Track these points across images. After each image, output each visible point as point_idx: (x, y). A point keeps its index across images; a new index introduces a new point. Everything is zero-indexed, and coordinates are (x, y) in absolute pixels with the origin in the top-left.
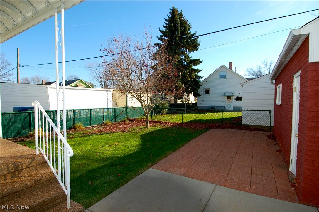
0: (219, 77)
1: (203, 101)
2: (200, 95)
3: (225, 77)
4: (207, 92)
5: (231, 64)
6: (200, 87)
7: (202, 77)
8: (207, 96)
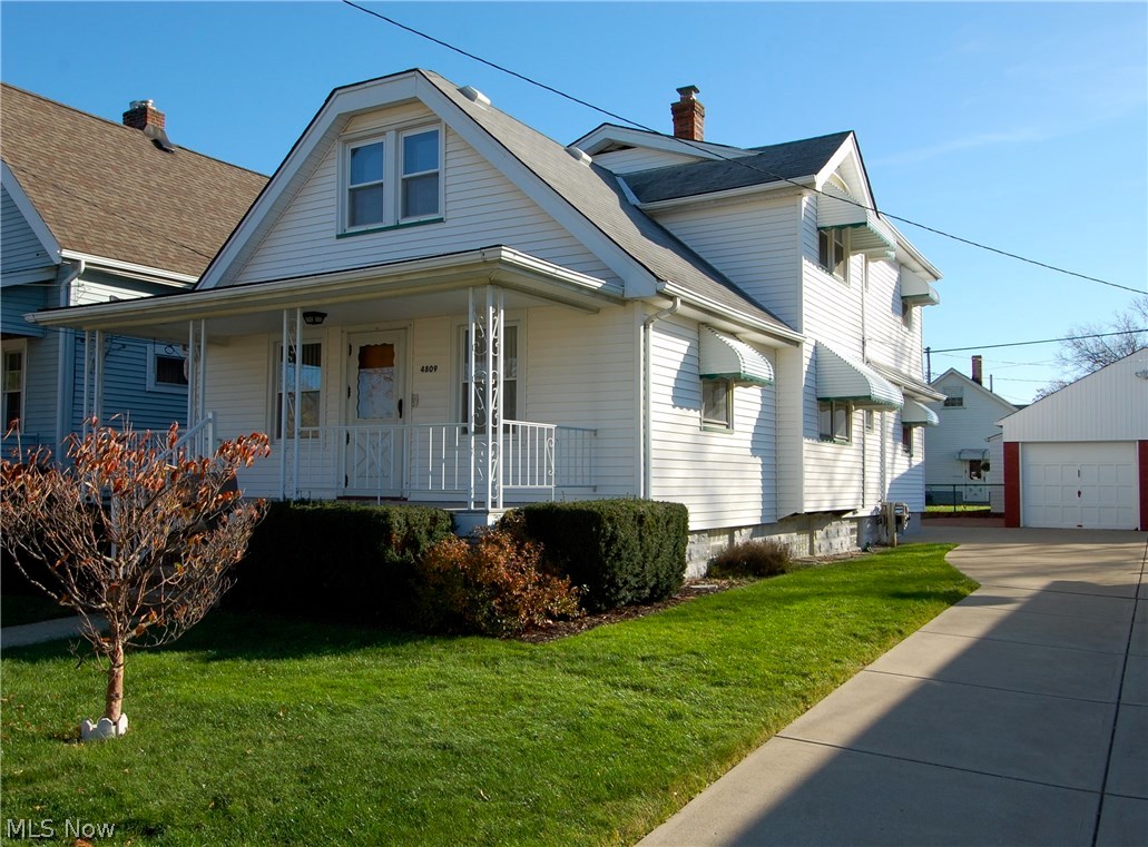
3: (961, 404)
5: (977, 362)
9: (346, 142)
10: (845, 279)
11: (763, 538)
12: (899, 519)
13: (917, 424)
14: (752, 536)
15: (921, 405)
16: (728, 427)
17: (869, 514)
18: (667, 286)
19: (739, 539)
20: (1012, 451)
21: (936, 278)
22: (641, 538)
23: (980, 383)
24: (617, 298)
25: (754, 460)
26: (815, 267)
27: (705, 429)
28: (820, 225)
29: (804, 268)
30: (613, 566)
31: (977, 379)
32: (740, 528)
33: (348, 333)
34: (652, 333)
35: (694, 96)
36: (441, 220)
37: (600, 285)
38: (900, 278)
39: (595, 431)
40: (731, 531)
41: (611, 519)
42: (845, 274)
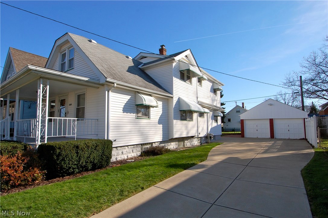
0: (236, 112)
1: (227, 126)
2: (225, 122)
3: (240, 112)
4: (229, 120)
5: (243, 104)
6: (225, 118)
7: (225, 113)
8: (229, 123)
9: (61, 53)
10: (191, 84)
11: (164, 144)
12: (211, 137)
13: (219, 116)
14: (160, 144)
15: (219, 112)
16: (149, 118)
17: (203, 136)
18: (107, 79)
19: (154, 145)
20: (242, 122)
21: (223, 85)
22: (77, 153)
23: (244, 108)
24: (98, 84)
25: (159, 125)
26: (179, 80)
27: (137, 118)
28: (180, 70)
29: (174, 79)
30: (61, 163)
31: (243, 107)
32: (155, 142)
33: (59, 97)
34: (110, 93)
35: (164, 47)
36: (73, 69)
37: (87, 79)
38: (213, 85)
39: (98, 120)
40: (152, 143)
41: (60, 148)
42: (191, 82)
